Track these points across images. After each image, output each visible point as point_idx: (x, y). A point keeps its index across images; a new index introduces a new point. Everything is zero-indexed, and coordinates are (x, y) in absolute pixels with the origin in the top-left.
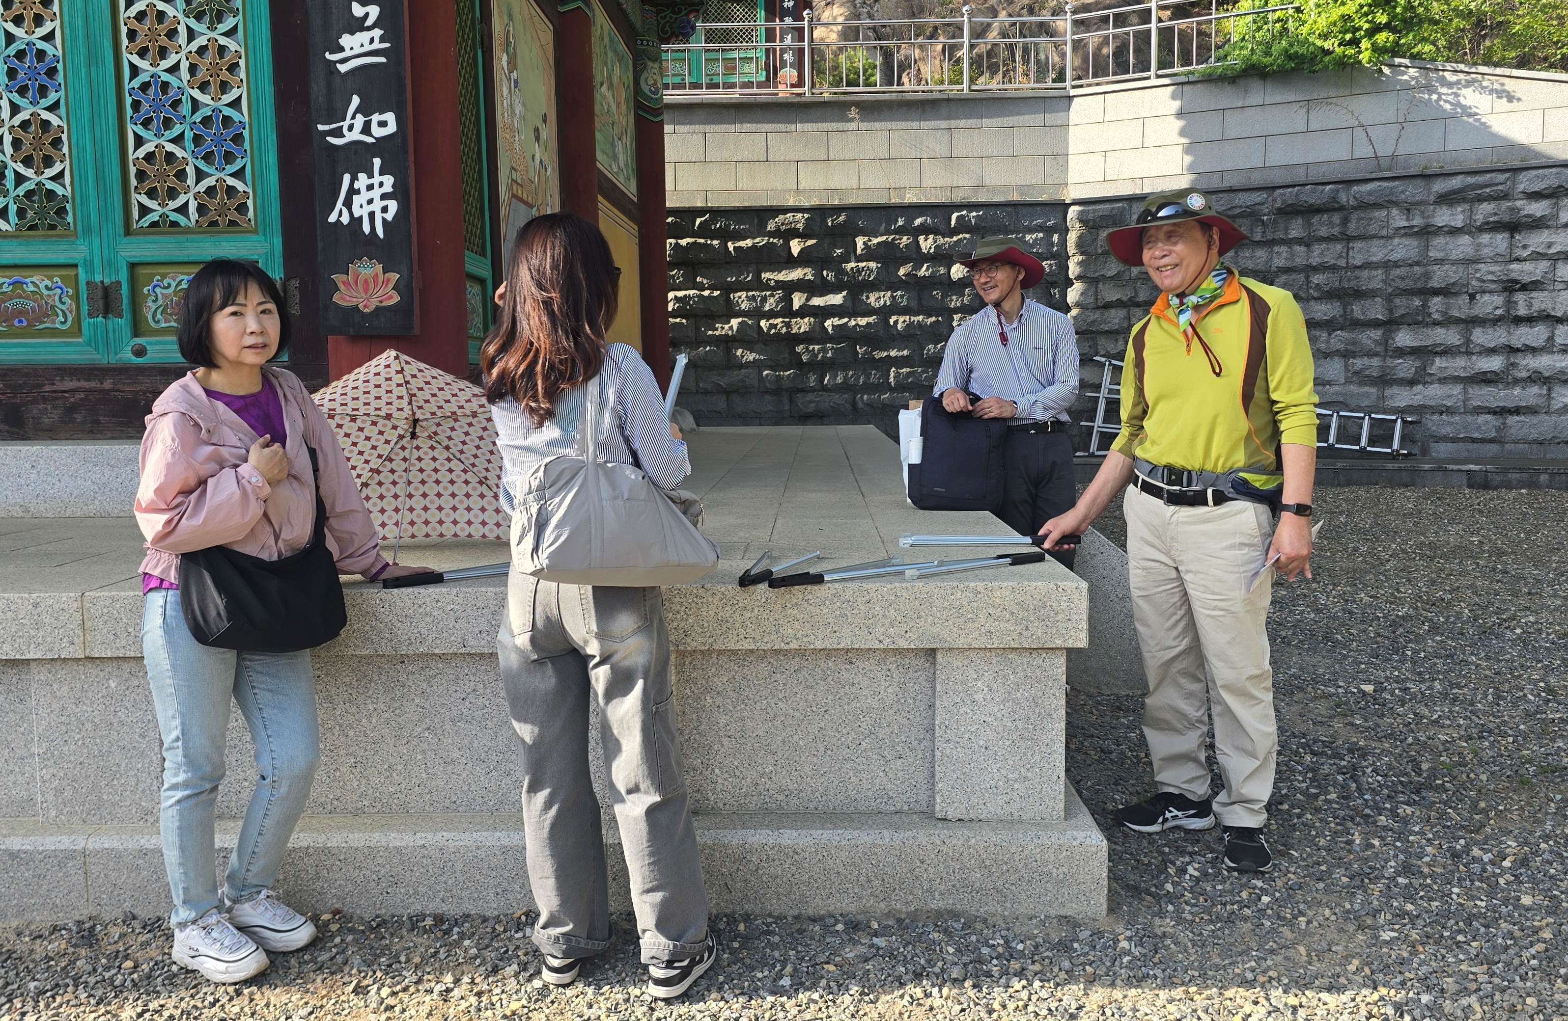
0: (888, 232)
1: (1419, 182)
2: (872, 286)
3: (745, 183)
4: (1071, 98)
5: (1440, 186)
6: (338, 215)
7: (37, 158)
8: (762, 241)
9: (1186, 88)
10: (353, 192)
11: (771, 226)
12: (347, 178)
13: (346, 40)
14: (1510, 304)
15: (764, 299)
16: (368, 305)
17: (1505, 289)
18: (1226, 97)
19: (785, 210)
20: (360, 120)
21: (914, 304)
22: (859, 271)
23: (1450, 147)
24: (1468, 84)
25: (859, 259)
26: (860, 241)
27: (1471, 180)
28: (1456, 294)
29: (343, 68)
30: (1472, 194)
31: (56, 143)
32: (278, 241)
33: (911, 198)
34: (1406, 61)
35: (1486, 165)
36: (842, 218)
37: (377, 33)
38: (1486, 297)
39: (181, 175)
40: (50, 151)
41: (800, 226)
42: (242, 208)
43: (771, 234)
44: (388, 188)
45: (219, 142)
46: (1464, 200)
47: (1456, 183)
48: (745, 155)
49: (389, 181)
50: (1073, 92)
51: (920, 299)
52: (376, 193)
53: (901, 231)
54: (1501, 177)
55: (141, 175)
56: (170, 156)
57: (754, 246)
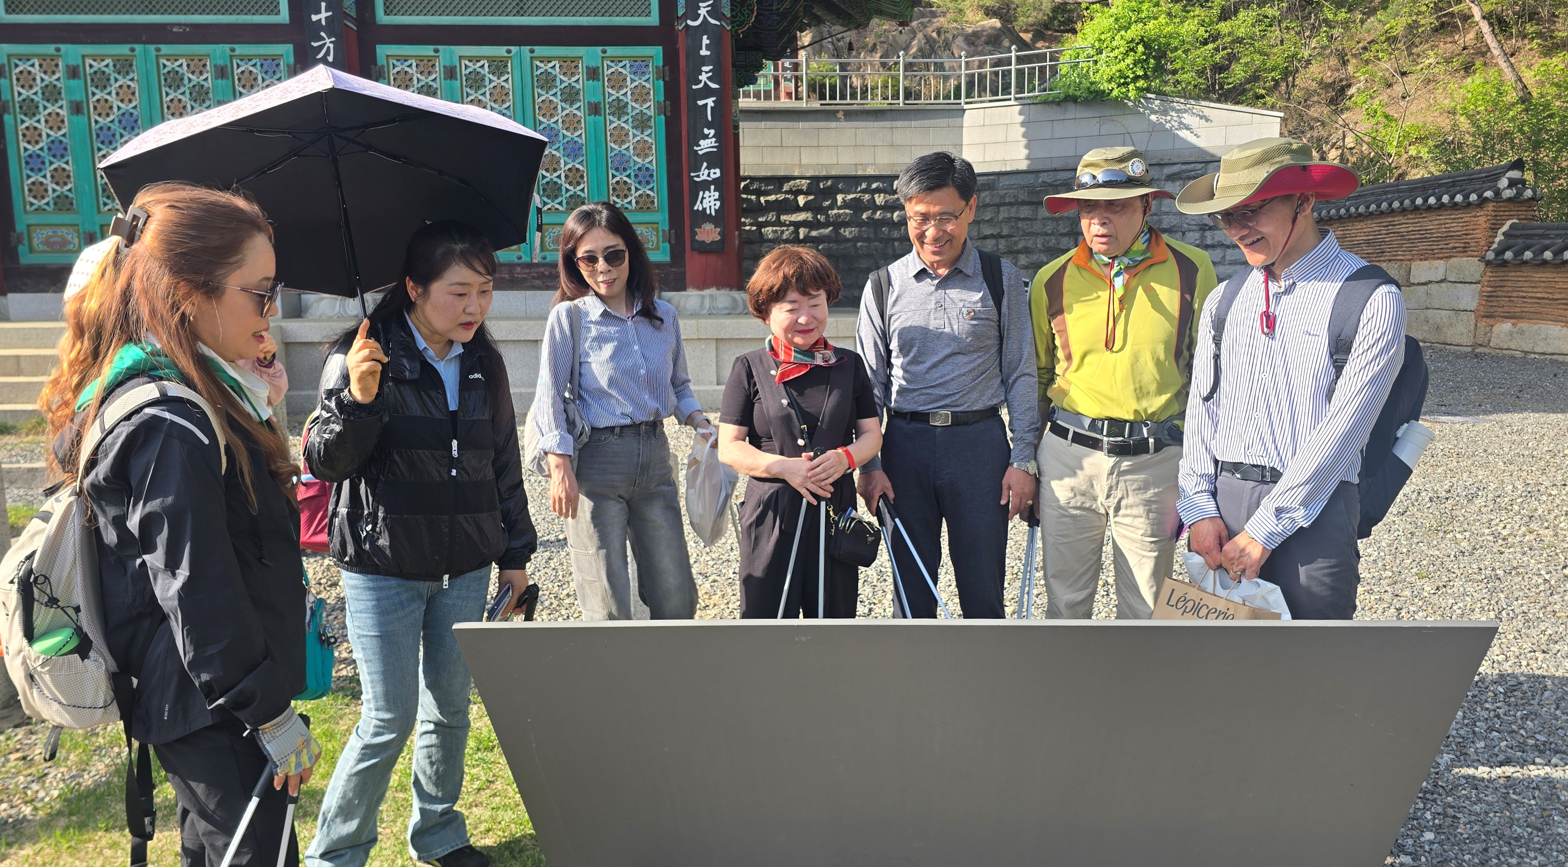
0: (856, 192)
1: (1157, 168)
2: (846, 225)
3: (768, 160)
4: (964, 110)
5: (1168, 171)
6: (698, 207)
7: (574, 182)
8: (781, 197)
9: (1032, 107)
10: (703, 198)
11: (786, 187)
12: (701, 193)
13: (702, 142)
14: (1203, 237)
15: (783, 232)
16: (708, 240)
17: (1201, 229)
18: (1054, 113)
19: (795, 178)
20: (707, 171)
21: (872, 236)
22: (839, 215)
23: (1176, 147)
24: (1185, 111)
25: (840, 208)
26: (840, 198)
27: (1184, 167)
28: (1176, 232)
29: (700, 153)
30: (1184, 175)
31: (582, 177)
32: (667, 215)
33: (870, 171)
34: (1153, 96)
35: (1193, 159)
36: (829, 183)
37: (714, 140)
38: (1191, 233)
39: (629, 189)
40: (579, 179)
41: (804, 188)
42: (653, 202)
43: (786, 192)
44: (717, 197)
45: (644, 177)
46: (1180, 178)
47: (1176, 169)
48: (769, 142)
49: (717, 194)
50: (966, 107)
51: (875, 233)
52: (712, 199)
53: (864, 191)
54: (1200, 166)
55: (614, 189)
56: (625, 182)
57: (777, 200)
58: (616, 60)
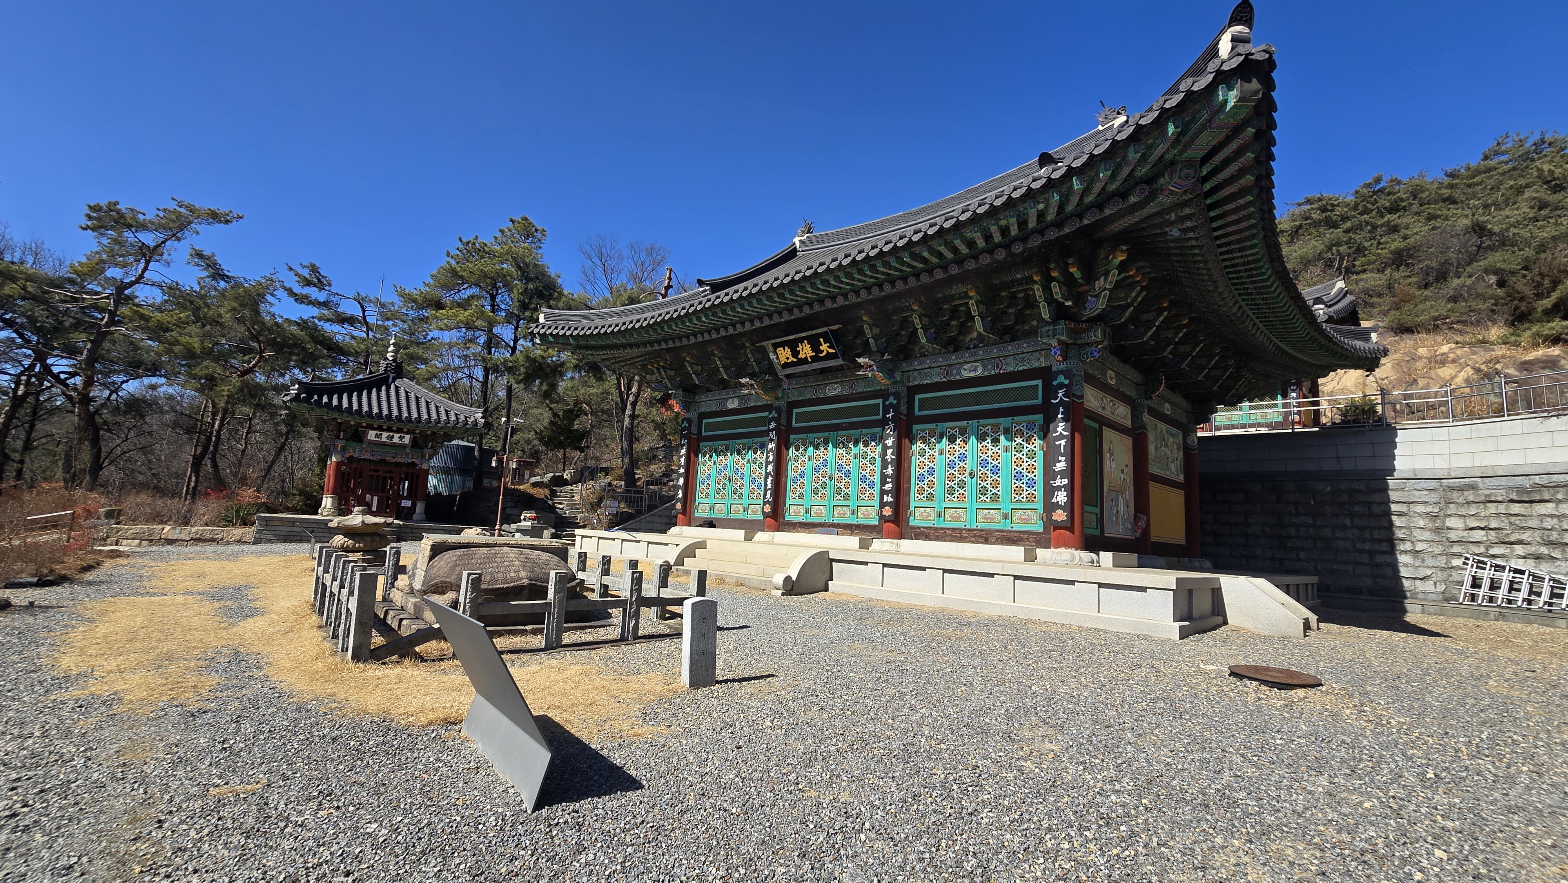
6: (1054, 500)
10: (1057, 495)
13: (1057, 464)
16: (1059, 519)
20: (1060, 480)
29: (1056, 470)
31: (999, 484)
32: (1042, 505)
37: (1064, 463)
39: (1023, 490)
42: (1035, 498)
45: (1031, 484)
49: (1065, 493)
52: (1062, 496)
56: (1021, 487)
58: (1019, 423)
